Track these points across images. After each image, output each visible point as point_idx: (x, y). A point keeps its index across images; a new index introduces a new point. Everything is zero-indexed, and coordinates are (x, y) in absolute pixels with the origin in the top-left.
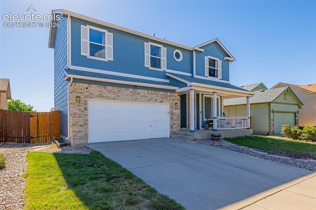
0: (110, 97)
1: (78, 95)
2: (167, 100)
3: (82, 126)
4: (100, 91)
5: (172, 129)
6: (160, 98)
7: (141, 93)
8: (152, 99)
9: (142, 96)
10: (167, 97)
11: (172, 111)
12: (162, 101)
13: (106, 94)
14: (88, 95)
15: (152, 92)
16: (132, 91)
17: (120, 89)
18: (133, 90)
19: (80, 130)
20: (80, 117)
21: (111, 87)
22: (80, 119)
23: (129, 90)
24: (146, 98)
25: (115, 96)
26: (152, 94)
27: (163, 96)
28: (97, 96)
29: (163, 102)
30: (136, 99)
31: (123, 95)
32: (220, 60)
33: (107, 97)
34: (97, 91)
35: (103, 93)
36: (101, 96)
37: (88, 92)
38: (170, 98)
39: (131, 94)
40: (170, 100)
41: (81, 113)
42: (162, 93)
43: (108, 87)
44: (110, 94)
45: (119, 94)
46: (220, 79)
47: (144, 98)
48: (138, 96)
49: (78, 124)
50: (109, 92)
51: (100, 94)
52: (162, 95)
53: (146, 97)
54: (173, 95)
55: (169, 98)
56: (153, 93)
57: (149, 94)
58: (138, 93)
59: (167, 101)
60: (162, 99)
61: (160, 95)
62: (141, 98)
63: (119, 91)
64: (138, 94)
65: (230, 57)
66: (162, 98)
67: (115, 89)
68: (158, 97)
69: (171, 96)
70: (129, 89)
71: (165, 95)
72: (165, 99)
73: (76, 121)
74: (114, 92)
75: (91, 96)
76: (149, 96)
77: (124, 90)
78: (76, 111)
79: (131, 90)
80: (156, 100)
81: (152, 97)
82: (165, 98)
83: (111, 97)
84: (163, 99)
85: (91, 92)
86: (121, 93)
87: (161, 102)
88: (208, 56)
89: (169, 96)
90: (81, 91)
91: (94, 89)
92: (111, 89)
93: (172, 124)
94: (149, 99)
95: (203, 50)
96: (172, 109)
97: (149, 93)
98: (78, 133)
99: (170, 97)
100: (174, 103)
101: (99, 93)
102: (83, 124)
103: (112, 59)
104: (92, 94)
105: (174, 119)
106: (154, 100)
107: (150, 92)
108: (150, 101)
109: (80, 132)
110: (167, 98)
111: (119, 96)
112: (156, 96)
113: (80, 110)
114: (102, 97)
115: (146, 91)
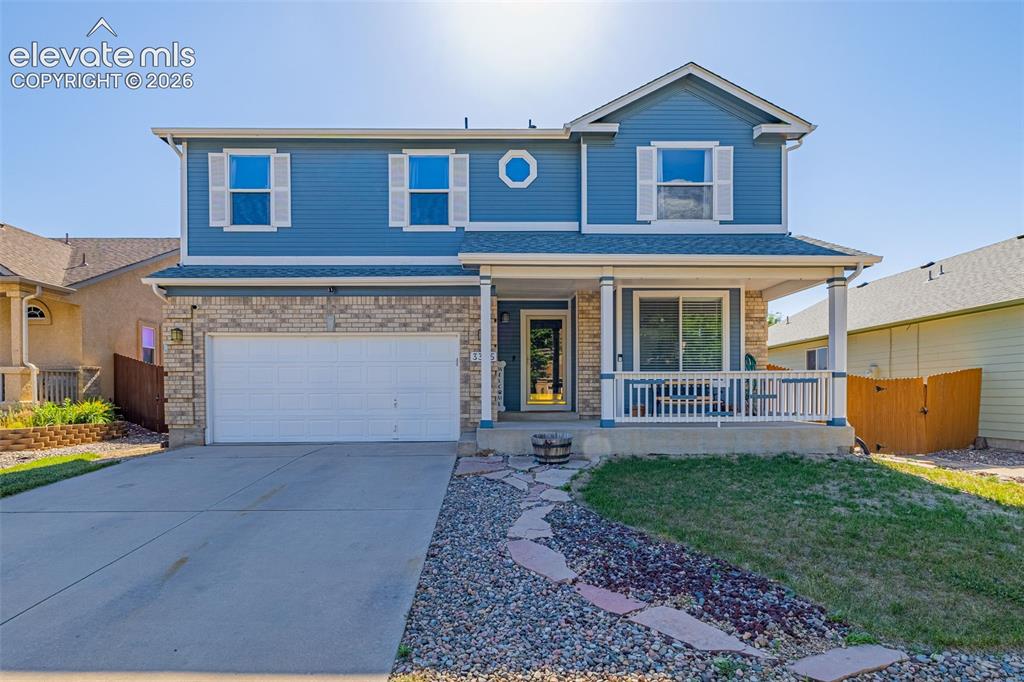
0: (259, 325)
1: (177, 325)
2: (448, 320)
3: (188, 400)
4: (232, 311)
5: (467, 416)
6: (420, 316)
7: (354, 307)
8: (391, 320)
9: (357, 316)
10: (448, 311)
11: (466, 356)
12: (430, 325)
13: (249, 317)
14: (203, 325)
15: (389, 301)
16: (325, 303)
17: (286, 301)
18: (328, 299)
19: (183, 409)
20: (182, 378)
21: (264, 298)
22: (184, 383)
23: (316, 303)
24: (368, 320)
25: (274, 320)
26: (392, 307)
27: (432, 311)
28: (226, 325)
29: (431, 329)
30: (336, 325)
31: (295, 316)
32: (721, 144)
33: (251, 324)
34: (226, 312)
35: (241, 315)
36: (235, 324)
37: (203, 316)
38: (460, 316)
39: (321, 311)
40: (459, 320)
41: (185, 369)
42: (426, 300)
43: (254, 298)
44: (259, 316)
45: (283, 316)
46: (721, 223)
47: (361, 320)
48: (342, 315)
49: (178, 396)
50: (257, 312)
51: (233, 320)
52: (428, 307)
53: (369, 317)
54: (471, 302)
55: (455, 315)
56: (393, 303)
57: (381, 307)
58: (342, 308)
59: (448, 324)
60: (427, 320)
61: (420, 307)
62: (351, 320)
63: (284, 307)
64: (342, 312)
65: (778, 121)
66: (429, 316)
67: (274, 303)
68: (413, 315)
69: (463, 306)
70: (315, 298)
71: (440, 307)
72: (439, 319)
73: (174, 387)
74: (271, 312)
75: (212, 325)
76: (380, 316)
77: (298, 302)
78: (174, 365)
79: (322, 300)
80: (405, 325)
81: (389, 316)
82: (439, 316)
83: (261, 324)
84: (432, 320)
85: (212, 317)
86: (291, 311)
87: (425, 328)
88: (652, 143)
89: (456, 307)
90: (184, 316)
91: (219, 307)
92: (263, 303)
93: (468, 399)
94: (380, 321)
95: (614, 127)
96: (467, 351)
97: (381, 303)
98: (179, 418)
99: (459, 311)
100: (472, 329)
101: (231, 316)
102: (190, 396)
103: (288, 224)
104: (213, 321)
105: (472, 381)
106: (397, 325)
107: (383, 300)
108: (385, 329)
109: (183, 414)
110: (448, 315)
111: (283, 321)
112: (404, 311)
113: (181, 360)
114: (239, 325)
115: (370, 300)
